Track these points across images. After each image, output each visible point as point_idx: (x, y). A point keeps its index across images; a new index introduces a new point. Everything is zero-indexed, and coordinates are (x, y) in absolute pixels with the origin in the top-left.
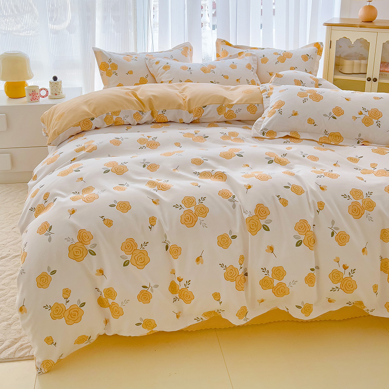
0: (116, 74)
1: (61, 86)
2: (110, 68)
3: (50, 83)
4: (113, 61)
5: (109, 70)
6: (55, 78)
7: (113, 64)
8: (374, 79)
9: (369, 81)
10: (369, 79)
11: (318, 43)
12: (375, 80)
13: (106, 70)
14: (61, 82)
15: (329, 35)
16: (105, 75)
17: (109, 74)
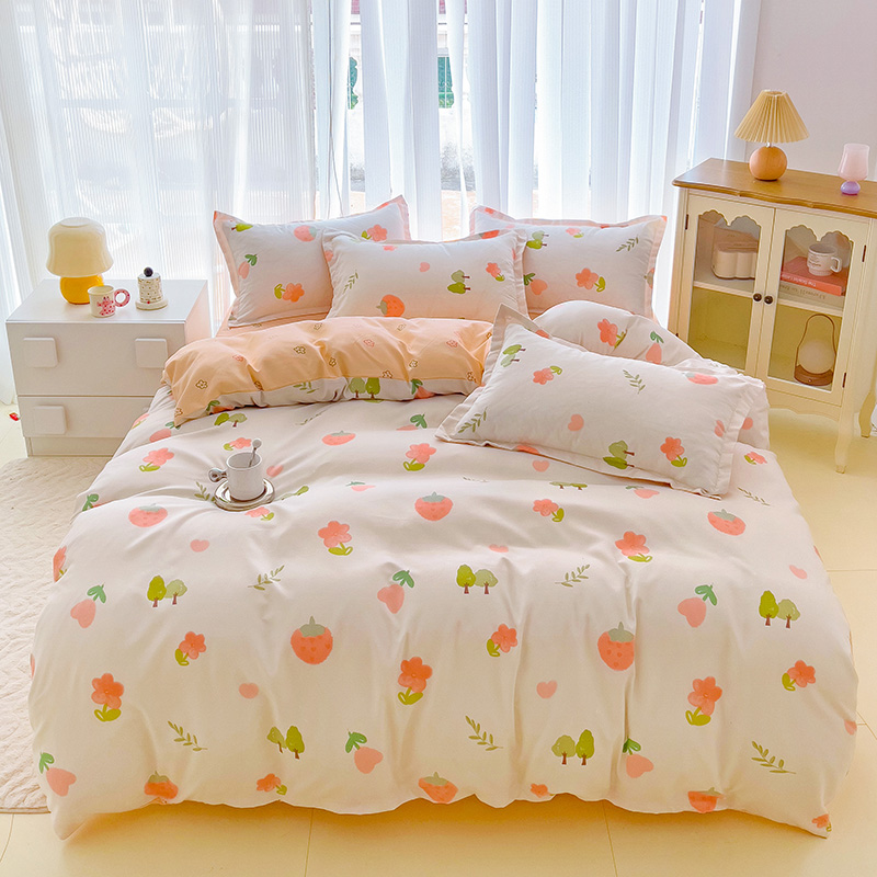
1: (158, 286)
3: (140, 281)
6: (149, 272)
8: (767, 298)
9: (758, 300)
10: (758, 298)
12: (769, 300)
14: (158, 279)
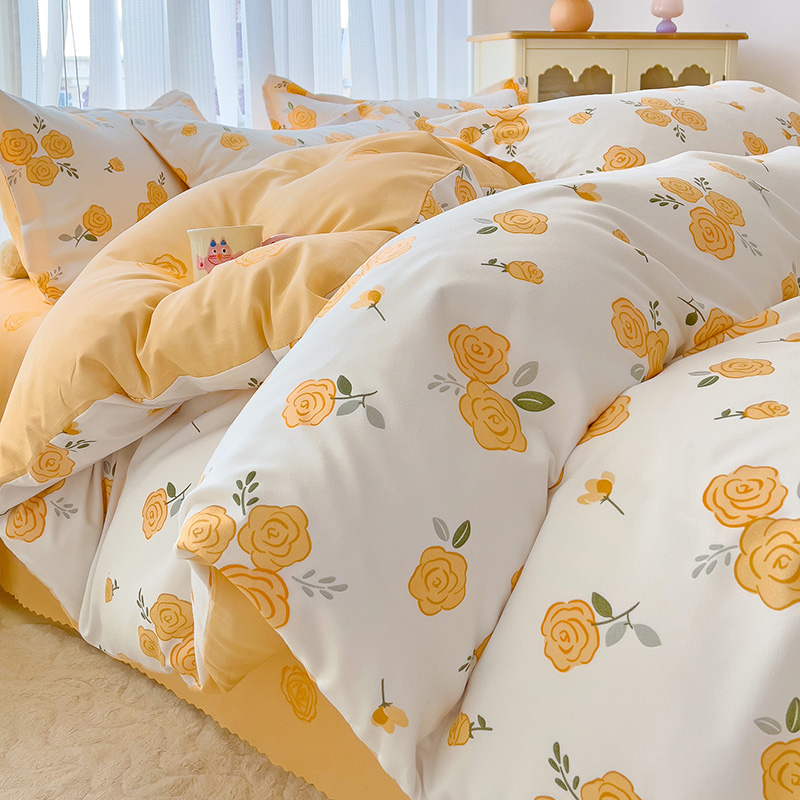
0: (73, 173)
2: (41, 152)
4: (50, 127)
5: (40, 160)
7: (53, 134)
11: (511, 81)
13: (27, 161)
15: (524, 61)
16: (23, 180)
17: (42, 175)
